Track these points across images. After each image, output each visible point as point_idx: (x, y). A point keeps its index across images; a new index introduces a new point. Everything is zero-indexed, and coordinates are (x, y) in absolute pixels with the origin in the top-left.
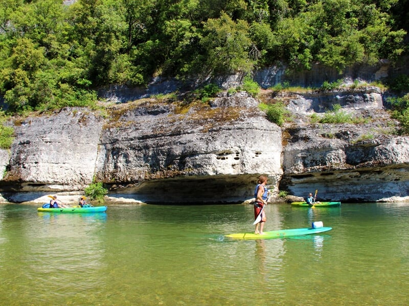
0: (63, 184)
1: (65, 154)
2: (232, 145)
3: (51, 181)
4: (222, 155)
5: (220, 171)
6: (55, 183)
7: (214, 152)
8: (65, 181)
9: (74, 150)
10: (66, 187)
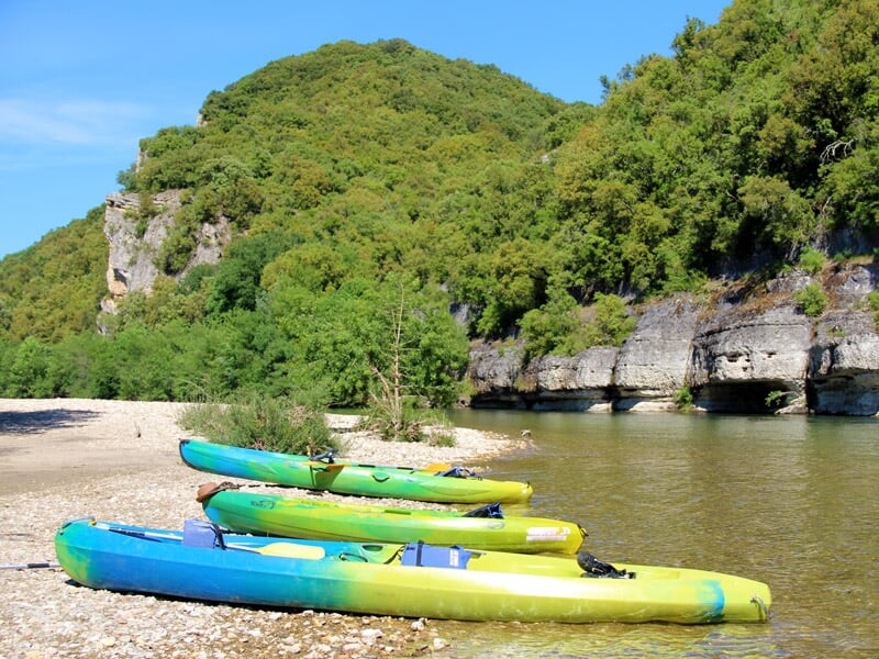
0: (654, 389)
1: (654, 354)
2: (739, 347)
3: (640, 385)
4: (733, 357)
5: (729, 375)
6: (645, 388)
7: (724, 354)
8: (655, 385)
9: (663, 348)
10: (657, 393)
